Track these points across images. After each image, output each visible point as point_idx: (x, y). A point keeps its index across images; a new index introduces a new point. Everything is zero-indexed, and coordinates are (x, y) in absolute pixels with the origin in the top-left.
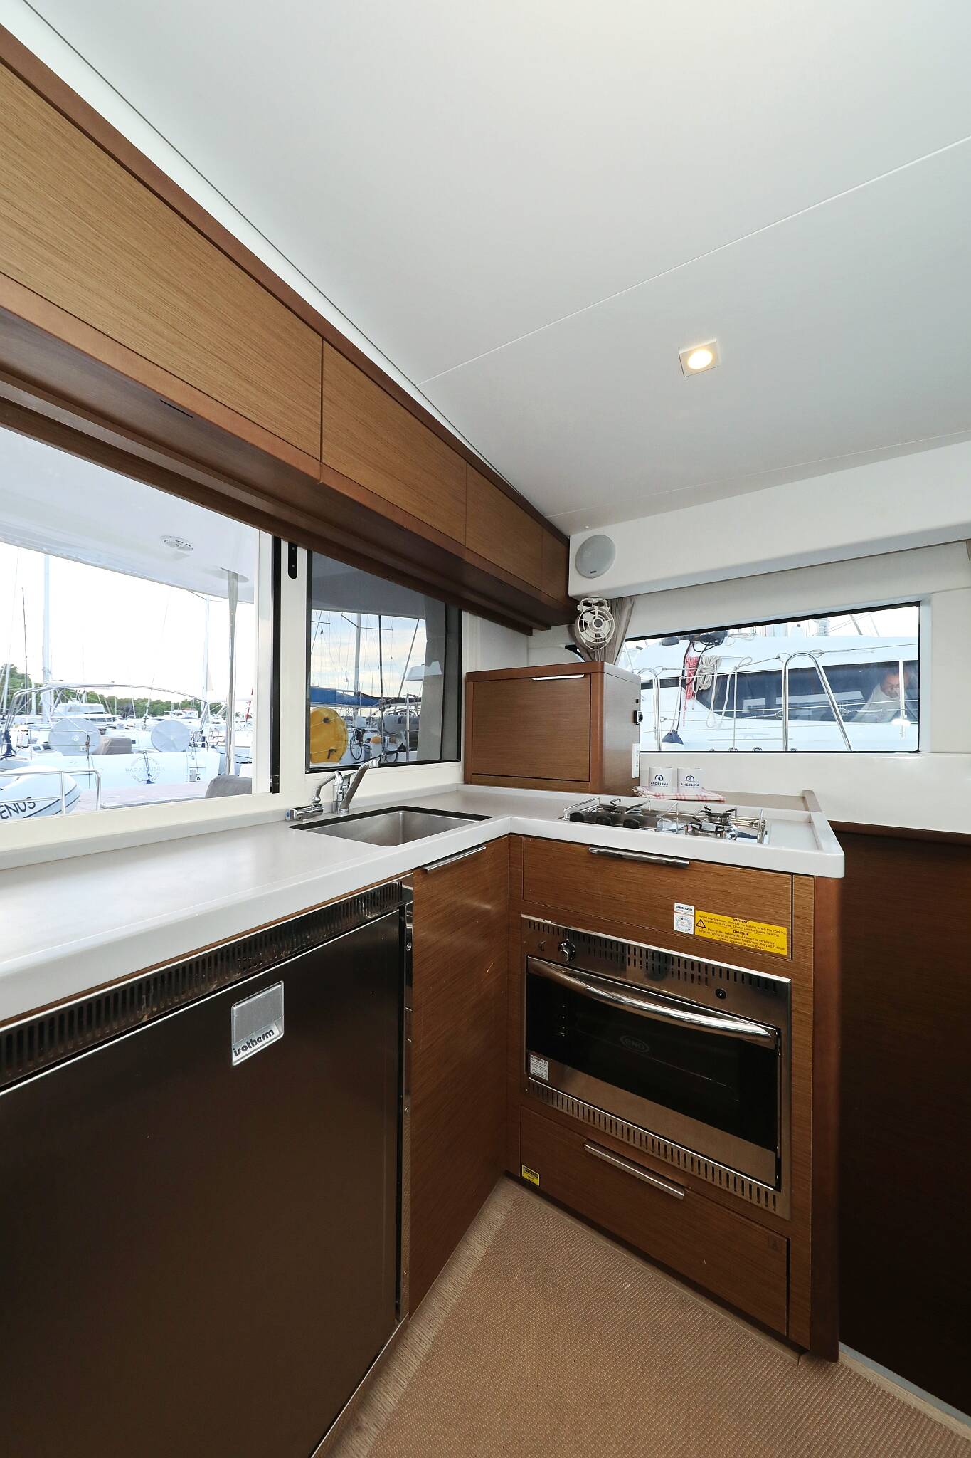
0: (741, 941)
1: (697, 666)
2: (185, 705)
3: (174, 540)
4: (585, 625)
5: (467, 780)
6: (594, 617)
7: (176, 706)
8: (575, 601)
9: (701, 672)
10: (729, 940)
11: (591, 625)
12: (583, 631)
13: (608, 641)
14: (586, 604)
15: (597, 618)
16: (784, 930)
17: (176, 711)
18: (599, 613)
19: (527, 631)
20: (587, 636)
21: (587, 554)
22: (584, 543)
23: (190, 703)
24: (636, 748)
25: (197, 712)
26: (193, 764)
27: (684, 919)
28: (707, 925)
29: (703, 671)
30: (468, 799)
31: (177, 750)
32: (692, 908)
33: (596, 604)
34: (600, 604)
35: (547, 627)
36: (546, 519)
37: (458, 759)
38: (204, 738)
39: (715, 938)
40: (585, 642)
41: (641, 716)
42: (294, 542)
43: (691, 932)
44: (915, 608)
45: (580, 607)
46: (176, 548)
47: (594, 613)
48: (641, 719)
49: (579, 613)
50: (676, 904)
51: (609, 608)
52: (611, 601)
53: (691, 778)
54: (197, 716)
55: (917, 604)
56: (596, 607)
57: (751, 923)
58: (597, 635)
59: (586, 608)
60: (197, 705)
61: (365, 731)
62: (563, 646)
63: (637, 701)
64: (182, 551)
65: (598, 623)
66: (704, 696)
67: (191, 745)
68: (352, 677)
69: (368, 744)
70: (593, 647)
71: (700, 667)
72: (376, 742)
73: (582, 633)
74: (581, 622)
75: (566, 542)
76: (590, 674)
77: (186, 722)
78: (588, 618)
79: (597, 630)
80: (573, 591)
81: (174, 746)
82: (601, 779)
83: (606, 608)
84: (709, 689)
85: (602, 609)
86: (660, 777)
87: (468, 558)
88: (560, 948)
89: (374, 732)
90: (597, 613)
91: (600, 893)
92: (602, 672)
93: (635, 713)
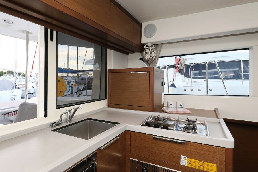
0: (202, 169)
1: (179, 61)
2: (9, 72)
3: (7, 21)
4: (146, 53)
5: (109, 106)
6: (150, 51)
7: (5, 73)
8: (143, 45)
9: (180, 63)
10: (198, 168)
11: (149, 53)
12: (146, 55)
13: (154, 58)
14: (147, 46)
15: (151, 51)
16: (216, 165)
17: (5, 75)
18: (151, 49)
19: (127, 54)
20: (147, 57)
21: (147, 30)
22: (146, 26)
23: (10, 72)
24: (163, 93)
25: (13, 75)
26: (13, 94)
27: (184, 161)
28: (191, 163)
29: (181, 63)
30: (110, 114)
31: (7, 90)
32: (186, 157)
33: (150, 46)
34: (151, 46)
35: (134, 52)
36: (134, 18)
37: (106, 99)
38: (16, 85)
39: (194, 167)
40: (147, 59)
41: (164, 83)
42: (52, 29)
43: (186, 165)
44: (248, 50)
45: (145, 47)
46: (7, 23)
47: (149, 49)
48: (164, 84)
49: (145, 49)
50: (181, 156)
51: (154, 47)
52: (154, 45)
53: (181, 105)
54: (12, 77)
55: (248, 49)
56: (150, 47)
57: (205, 163)
58: (151, 57)
59: (147, 47)
60: (13, 73)
61: (71, 82)
62: (139, 59)
63: (163, 78)
64: (9, 24)
65: (151, 53)
66: (181, 71)
67: (11, 88)
68: (66, 62)
69: (72, 86)
70: (149, 60)
71: (180, 62)
72: (75, 86)
73: (146, 56)
74: (145, 52)
75: (141, 26)
76: (149, 71)
77: (8, 79)
78: (148, 51)
79: (150, 55)
80: (143, 42)
81: (6, 88)
82: (153, 106)
83: (153, 47)
84: (183, 69)
85: (152, 48)
86: (171, 105)
87: (111, 34)
88: (143, 170)
89: (74, 82)
90: (150, 49)
91: (156, 151)
92: (153, 71)
93: (163, 82)
